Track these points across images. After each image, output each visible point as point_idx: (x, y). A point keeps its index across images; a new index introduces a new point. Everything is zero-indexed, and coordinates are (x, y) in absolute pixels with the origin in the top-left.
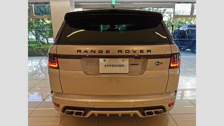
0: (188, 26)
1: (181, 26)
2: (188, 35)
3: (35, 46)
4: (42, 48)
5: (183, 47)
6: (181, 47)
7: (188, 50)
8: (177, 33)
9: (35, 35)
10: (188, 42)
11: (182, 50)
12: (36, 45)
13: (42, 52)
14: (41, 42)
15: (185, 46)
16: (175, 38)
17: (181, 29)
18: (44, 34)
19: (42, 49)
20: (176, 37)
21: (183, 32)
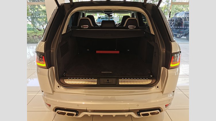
0: (185, 13)
1: (178, 13)
2: (185, 22)
3: (32, 33)
4: (38, 35)
5: (179, 35)
6: (177, 35)
7: (183, 37)
8: (173, 20)
9: (31, 22)
10: (185, 30)
11: (178, 38)
12: (32, 31)
13: (38, 39)
14: (37, 29)
15: (181, 33)
16: (171, 26)
17: (178, 16)
18: (40, 20)
19: (38, 37)
20: (173, 24)
21: (181, 19)
